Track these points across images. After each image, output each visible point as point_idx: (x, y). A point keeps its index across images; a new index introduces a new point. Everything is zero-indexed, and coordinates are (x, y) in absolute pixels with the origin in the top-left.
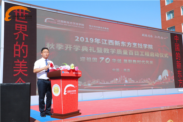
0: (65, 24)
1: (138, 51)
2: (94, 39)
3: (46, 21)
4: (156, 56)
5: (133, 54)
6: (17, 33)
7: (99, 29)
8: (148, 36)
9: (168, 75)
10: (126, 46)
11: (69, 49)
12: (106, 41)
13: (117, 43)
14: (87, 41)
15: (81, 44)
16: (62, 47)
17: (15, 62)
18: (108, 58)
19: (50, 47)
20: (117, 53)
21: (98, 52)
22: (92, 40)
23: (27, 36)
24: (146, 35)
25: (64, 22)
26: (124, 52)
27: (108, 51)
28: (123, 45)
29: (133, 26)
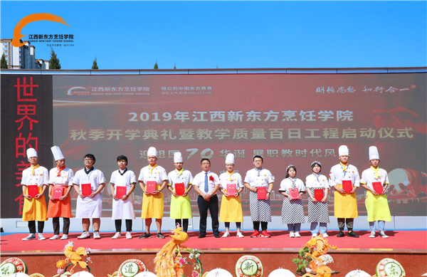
0: (107, 92)
1: (299, 130)
2: (173, 114)
3: (69, 93)
4: (362, 135)
5: (281, 137)
6: (20, 120)
7: (185, 93)
8: (336, 90)
10: (260, 119)
11: (115, 137)
12: (204, 114)
13: (234, 116)
14: (156, 119)
15: (141, 126)
16: (101, 136)
17: (18, 165)
18: (208, 150)
19: (79, 136)
20: (234, 137)
21: (183, 138)
22: (168, 116)
23: (37, 122)
24: (330, 90)
25: (106, 89)
26: (253, 135)
27: (210, 134)
28: (252, 118)
29: (284, 72)
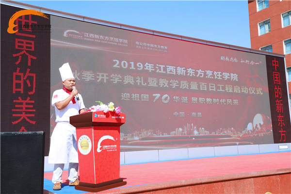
0: (96, 39)
1: (214, 84)
2: (144, 65)
3: (65, 34)
4: (242, 91)
5: (206, 89)
6: (18, 54)
7: (151, 49)
8: (230, 59)
9: (262, 123)
10: (194, 75)
11: (103, 79)
12: (163, 67)
13: (181, 71)
14: (133, 67)
15: (122, 72)
16: (92, 78)
18: (166, 95)
20: (181, 87)
21: (150, 85)
22: (140, 66)
23: (35, 58)
24: (227, 59)
25: (96, 36)
26: (192, 86)
27: (167, 83)
28: (190, 74)
29: (206, 43)
